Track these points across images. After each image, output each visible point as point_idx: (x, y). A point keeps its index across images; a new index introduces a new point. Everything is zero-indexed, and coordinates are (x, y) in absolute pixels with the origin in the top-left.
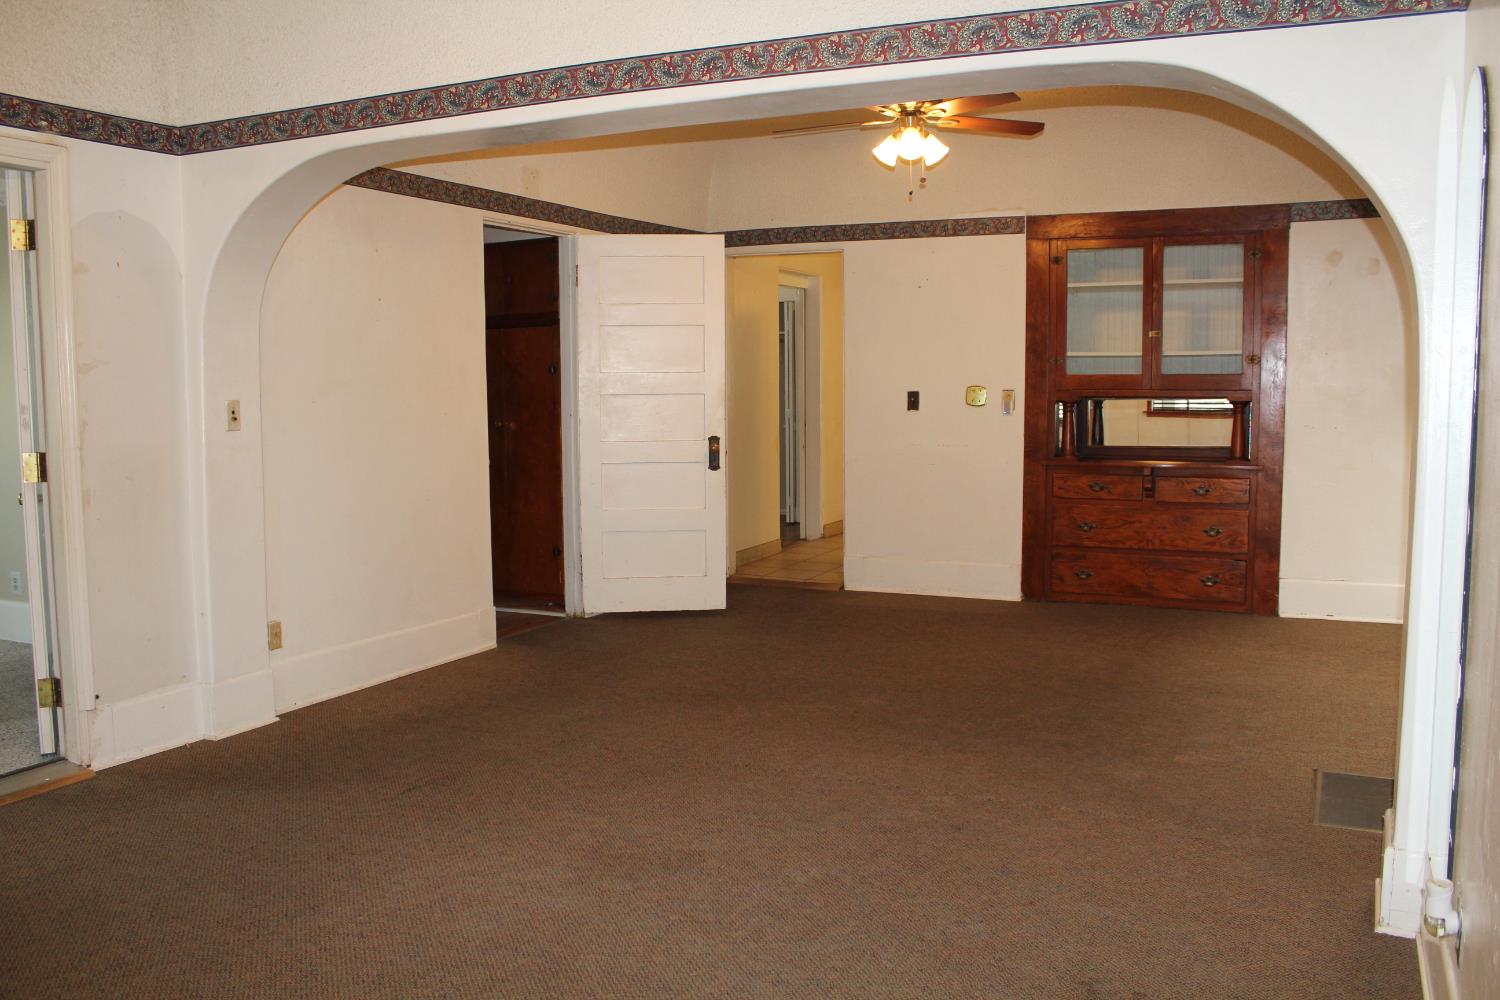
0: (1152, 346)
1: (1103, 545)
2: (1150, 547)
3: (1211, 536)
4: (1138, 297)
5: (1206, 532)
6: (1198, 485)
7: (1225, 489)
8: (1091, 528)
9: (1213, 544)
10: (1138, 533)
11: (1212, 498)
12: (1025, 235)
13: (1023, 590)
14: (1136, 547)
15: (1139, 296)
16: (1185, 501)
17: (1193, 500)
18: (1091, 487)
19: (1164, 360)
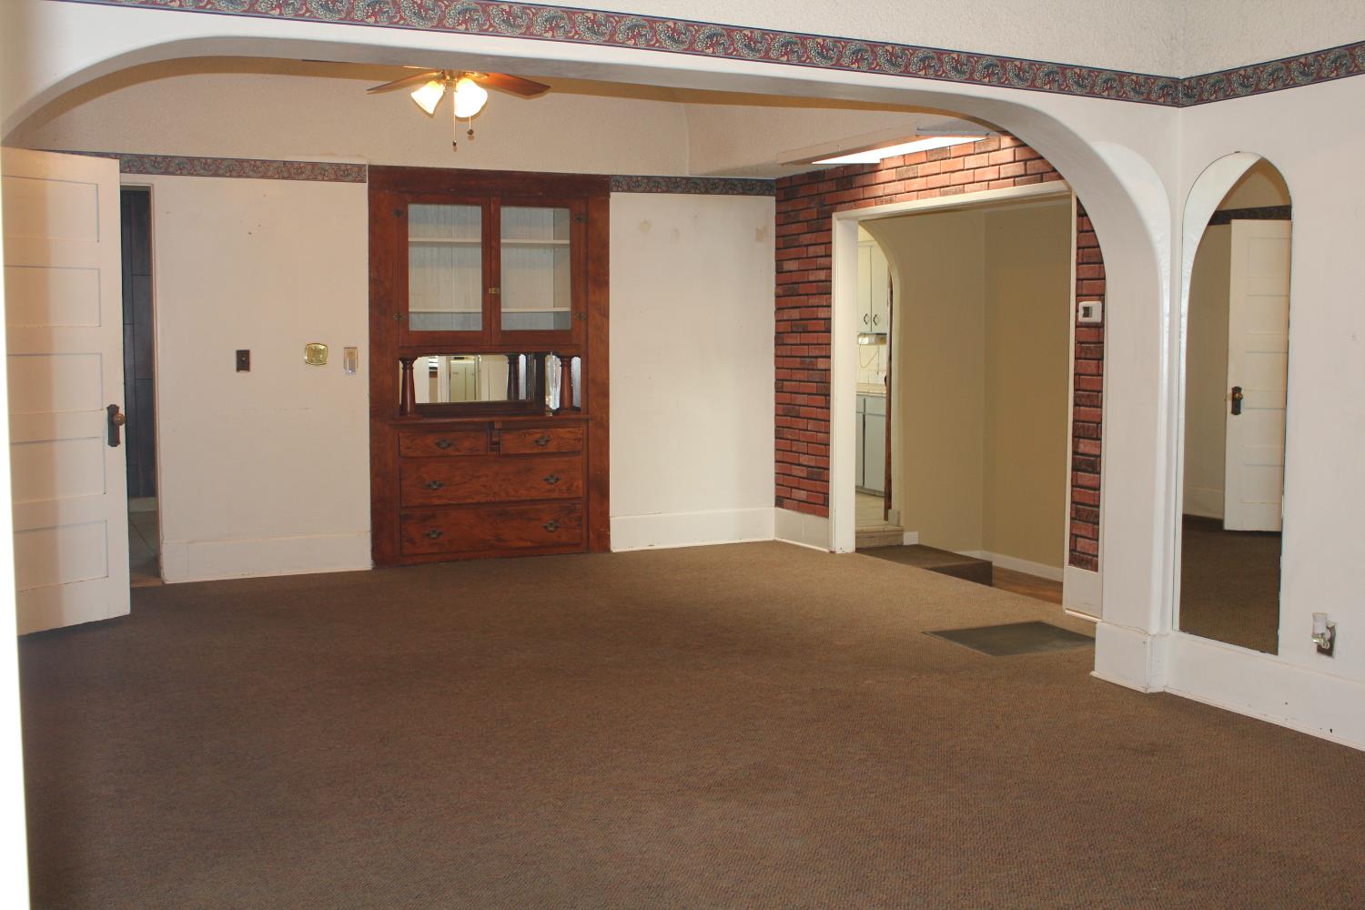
0: (492, 302)
1: (452, 502)
2: (497, 499)
3: (552, 484)
4: (477, 254)
5: (546, 480)
6: (539, 435)
7: (562, 438)
8: (440, 485)
9: (550, 491)
10: (485, 486)
11: (552, 447)
12: (367, 184)
13: (374, 557)
14: (483, 501)
15: (478, 252)
16: (527, 452)
17: (535, 451)
18: (438, 444)
19: (502, 315)
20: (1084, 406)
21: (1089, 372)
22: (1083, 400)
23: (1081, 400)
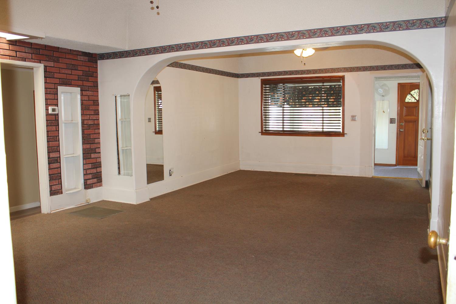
20: (51, 142)
21: (53, 130)
22: (51, 139)
23: (50, 140)
